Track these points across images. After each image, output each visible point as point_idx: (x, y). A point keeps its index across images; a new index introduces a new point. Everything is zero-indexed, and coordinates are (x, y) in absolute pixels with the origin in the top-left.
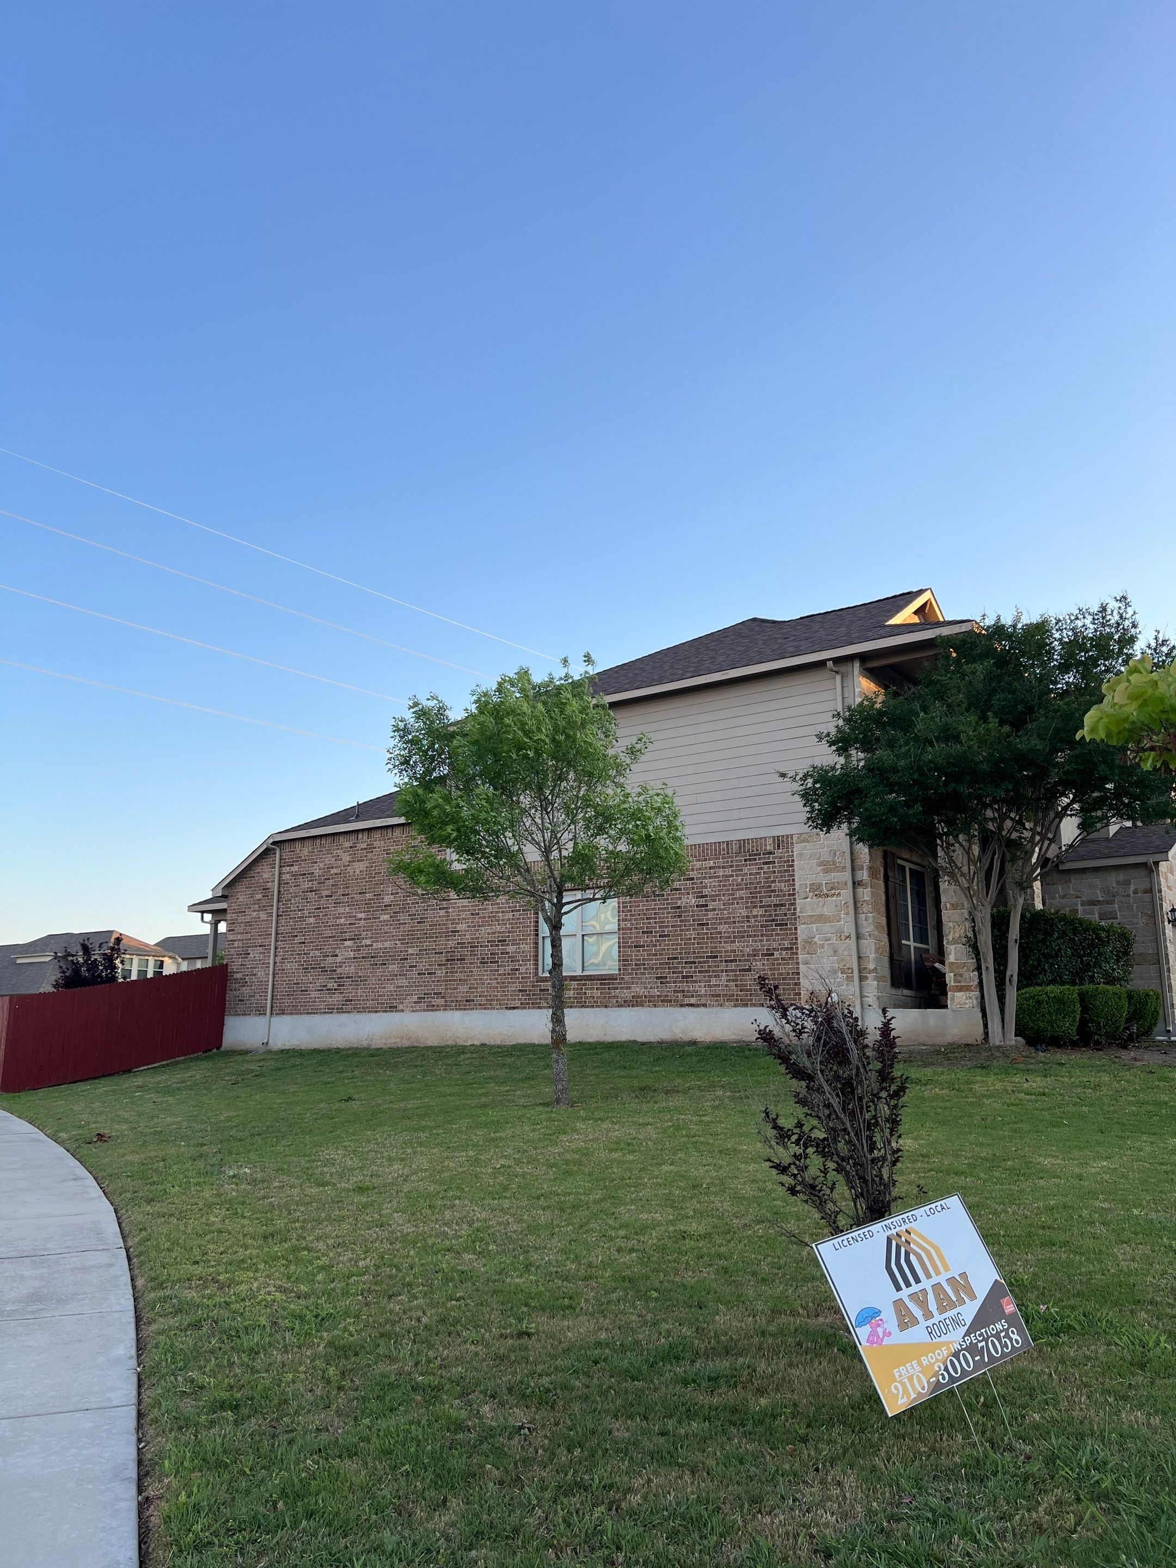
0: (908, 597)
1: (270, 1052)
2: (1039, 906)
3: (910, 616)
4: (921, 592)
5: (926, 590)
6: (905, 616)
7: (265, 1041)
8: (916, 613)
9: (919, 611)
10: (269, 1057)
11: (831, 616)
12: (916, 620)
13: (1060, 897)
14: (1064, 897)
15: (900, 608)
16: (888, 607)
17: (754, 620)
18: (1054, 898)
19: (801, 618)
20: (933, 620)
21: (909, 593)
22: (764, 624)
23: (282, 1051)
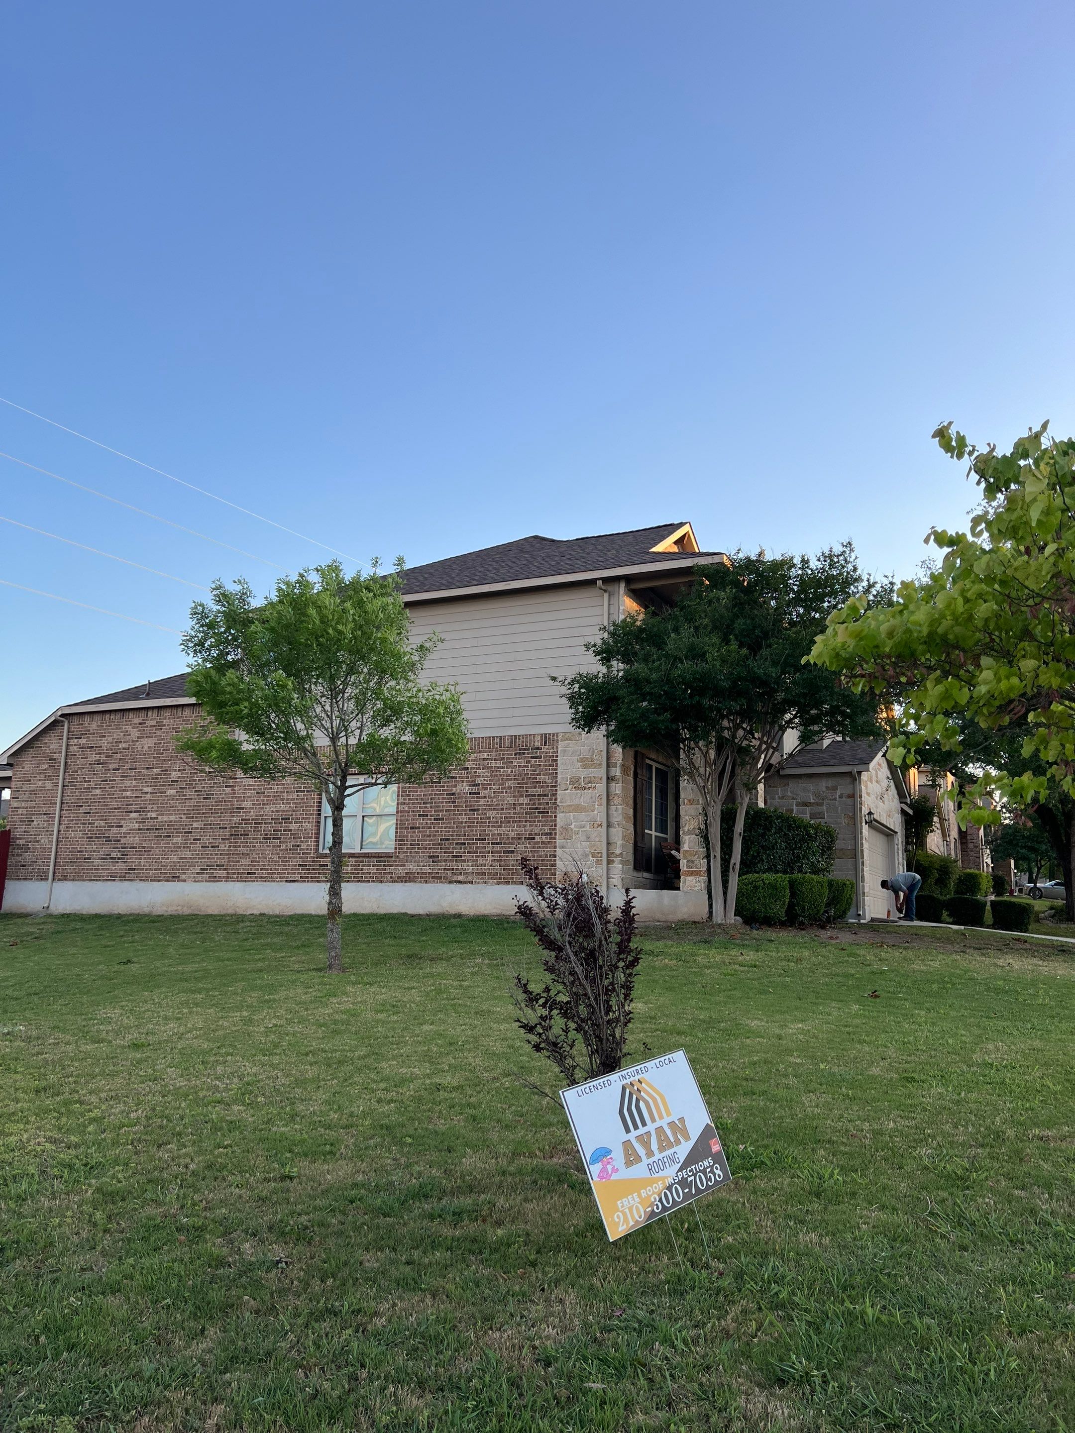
0: (671, 528)
1: (50, 916)
2: (761, 805)
3: (670, 546)
4: (681, 525)
5: (686, 523)
6: (666, 545)
7: (46, 905)
8: (676, 543)
9: (679, 542)
10: (49, 920)
11: (600, 540)
12: (675, 549)
13: (779, 798)
14: (782, 798)
15: (663, 538)
16: (652, 536)
17: (536, 537)
18: (774, 799)
19: (577, 539)
20: (689, 550)
21: (671, 525)
22: (544, 542)
23: (63, 915)
